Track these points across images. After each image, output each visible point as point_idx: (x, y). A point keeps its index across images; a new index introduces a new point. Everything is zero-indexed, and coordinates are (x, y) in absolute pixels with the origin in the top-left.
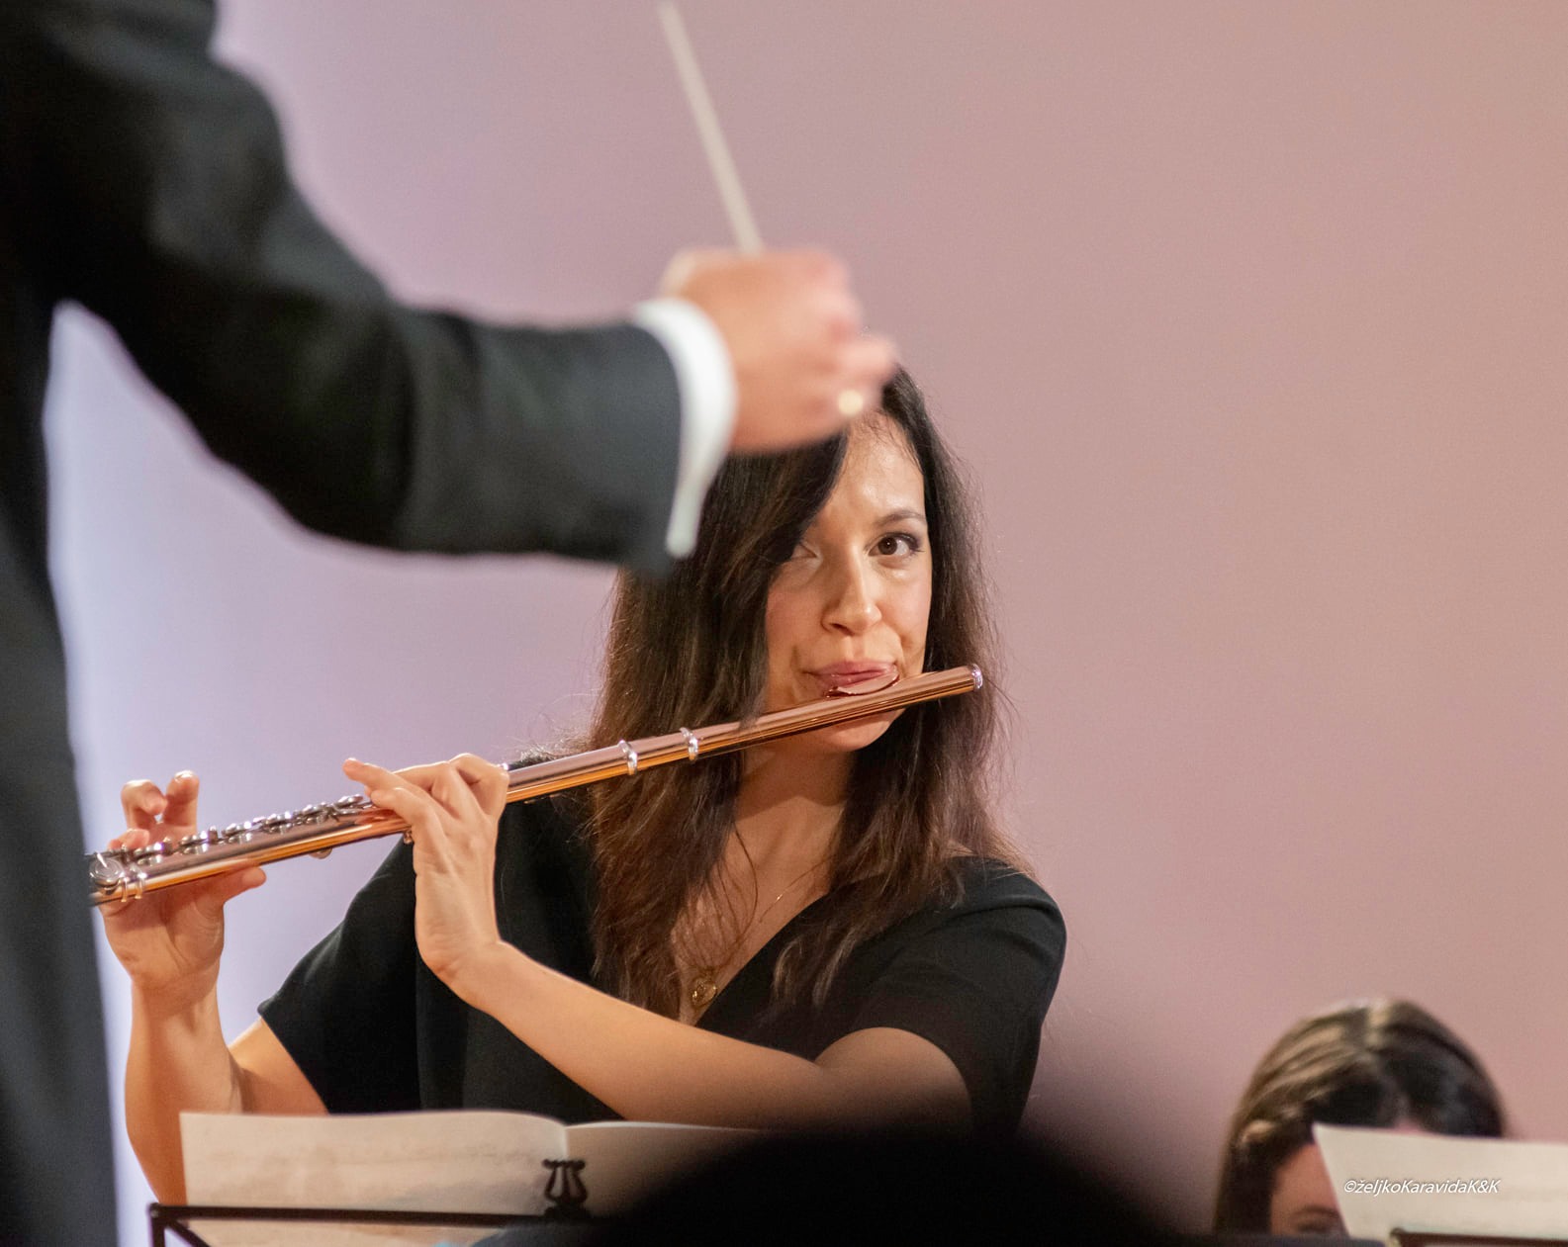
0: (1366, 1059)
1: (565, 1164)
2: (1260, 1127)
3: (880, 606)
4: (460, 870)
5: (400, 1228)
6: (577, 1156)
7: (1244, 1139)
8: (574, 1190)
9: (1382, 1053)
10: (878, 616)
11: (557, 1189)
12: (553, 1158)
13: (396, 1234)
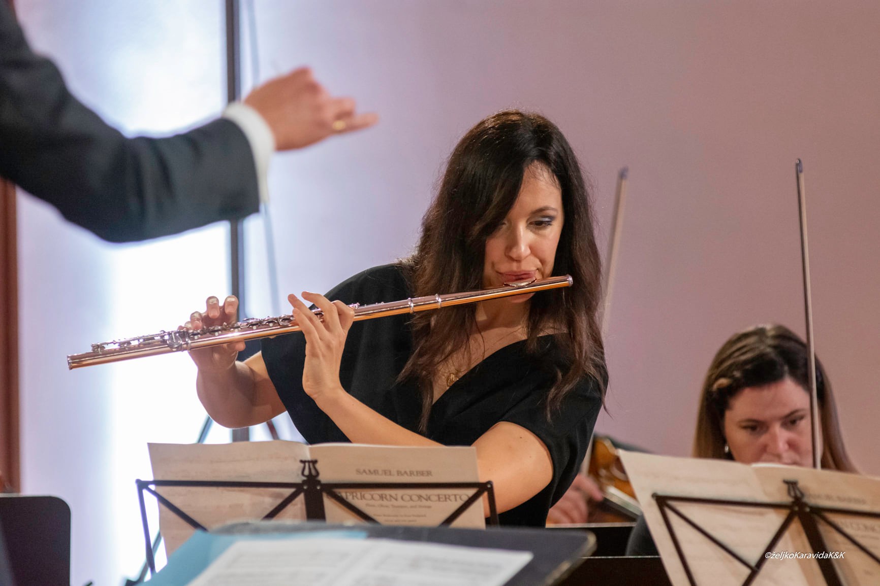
0: (769, 350)
1: (309, 462)
2: (723, 381)
3: (531, 248)
4: (324, 356)
5: (242, 489)
6: (314, 458)
7: (715, 386)
8: (313, 472)
9: (775, 347)
10: (529, 251)
11: (307, 472)
12: (304, 459)
13: (242, 491)
